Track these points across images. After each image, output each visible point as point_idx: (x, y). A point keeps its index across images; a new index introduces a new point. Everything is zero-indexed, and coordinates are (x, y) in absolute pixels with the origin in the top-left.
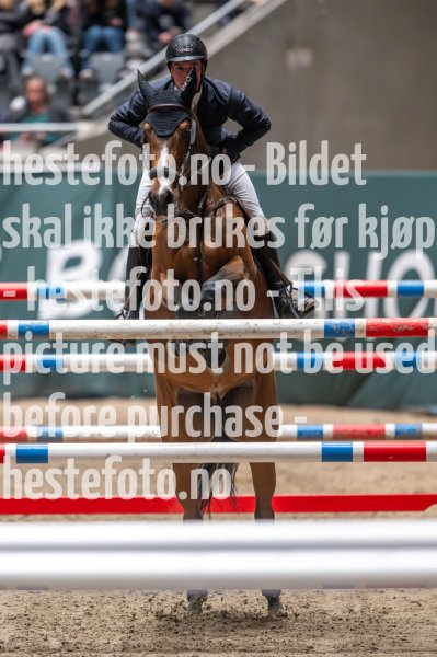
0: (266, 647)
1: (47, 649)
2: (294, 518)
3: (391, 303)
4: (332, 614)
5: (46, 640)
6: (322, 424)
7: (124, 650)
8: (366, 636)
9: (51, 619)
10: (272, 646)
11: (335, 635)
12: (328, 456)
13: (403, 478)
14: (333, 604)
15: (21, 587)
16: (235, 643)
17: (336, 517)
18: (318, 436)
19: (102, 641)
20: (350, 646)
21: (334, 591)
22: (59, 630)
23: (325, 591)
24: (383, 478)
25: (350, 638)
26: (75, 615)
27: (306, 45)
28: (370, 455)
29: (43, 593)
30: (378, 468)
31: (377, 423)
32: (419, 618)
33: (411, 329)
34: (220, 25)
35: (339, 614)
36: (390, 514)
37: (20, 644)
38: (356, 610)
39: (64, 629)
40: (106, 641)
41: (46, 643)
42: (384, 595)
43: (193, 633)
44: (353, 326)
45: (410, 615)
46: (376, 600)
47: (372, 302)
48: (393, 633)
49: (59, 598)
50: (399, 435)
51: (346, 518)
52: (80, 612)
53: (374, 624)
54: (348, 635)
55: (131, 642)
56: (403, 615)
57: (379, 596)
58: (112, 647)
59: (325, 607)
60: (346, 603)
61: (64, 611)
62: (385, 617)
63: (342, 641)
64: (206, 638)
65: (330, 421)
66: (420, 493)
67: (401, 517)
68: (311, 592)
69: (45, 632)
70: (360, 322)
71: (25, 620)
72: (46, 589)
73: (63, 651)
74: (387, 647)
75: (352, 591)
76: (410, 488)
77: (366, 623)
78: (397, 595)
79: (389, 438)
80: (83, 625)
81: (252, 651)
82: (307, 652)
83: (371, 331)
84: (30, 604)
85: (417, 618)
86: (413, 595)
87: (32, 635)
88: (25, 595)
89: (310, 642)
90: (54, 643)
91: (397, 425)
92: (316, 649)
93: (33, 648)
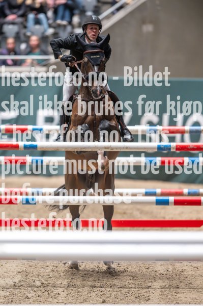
0: (130, 286)
1: (35, 286)
2: (143, 230)
3: (187, 136)
4: (159, 272)
5: (34, 282)
6: (156, 189)
7: (68, 287)
8: (174, 282)
9: (37, 273)
10: (133, 286)
11: (160, 281)
12: (158, 203)
13: (191, 213)
14: (160, 268)
15: (23, 259)
16: (117, 284)
17: (161, 230)
18: (154, 194)
19: (59, 282)
20: (167, 286)
21: (160, 262)
22: (40, 277)
23: (156, 262)
24: (182, 213)
25: (167, 283)
26: (47, 271)
27: (151, 22)
28: (177, 203)
29: (33, 261)
30: (180, 208)
31: (180, 188)
32: (197, 274)
33: (195, 147)
34: (113, 13)
35: (162, 272)
36: (185, 228)
37: (23, 283)
38: (170, 270)
39: (42, 277)
40: (60, 283)
41: (34, 283)
42: (182, 264)
43: (99, 280)
44: (170, 146)
45: (193, 273)
46: (178, 266)
47: (178, 136)
48: (186, 281)
49: (41, 263)
50: (189, 194)
51: (165, 230)
52: (49, 270)
53: (178, 276)
54: (166, 281)
55: (71, 283)
56: (190, 273)
57: (180, 264)
58: (63, 285)
59: (156, 269)
60: (165, 267)
61: (42, 269)
62: (182, 273)
63: (164, 284)
64: (104, 282)
65: (159, 187)
66: (198, 220)
67: (190, 230)
68: (150, 262)
69: (34, 278)
70: (173, 145)
71: (25, 273)
72: (34, 259)
73: (42, 287)
74: (183, 287)
75: (168, 262)
76: (194, 217)
77: (174, 276)
78: (187, 264)
79: (185, 195)
80: (51, 276)
81: (124, 288)
82: (148, 288)
83: (178, 148)
84: (27, 266)
85: (196, 274)
86: (195, 264)
87: (28, 280)
88: (26, 262)
89: (150, 284)
90: (38, 283)
91: (189, 190)
92: (152, 287)
93: (29, 286)
